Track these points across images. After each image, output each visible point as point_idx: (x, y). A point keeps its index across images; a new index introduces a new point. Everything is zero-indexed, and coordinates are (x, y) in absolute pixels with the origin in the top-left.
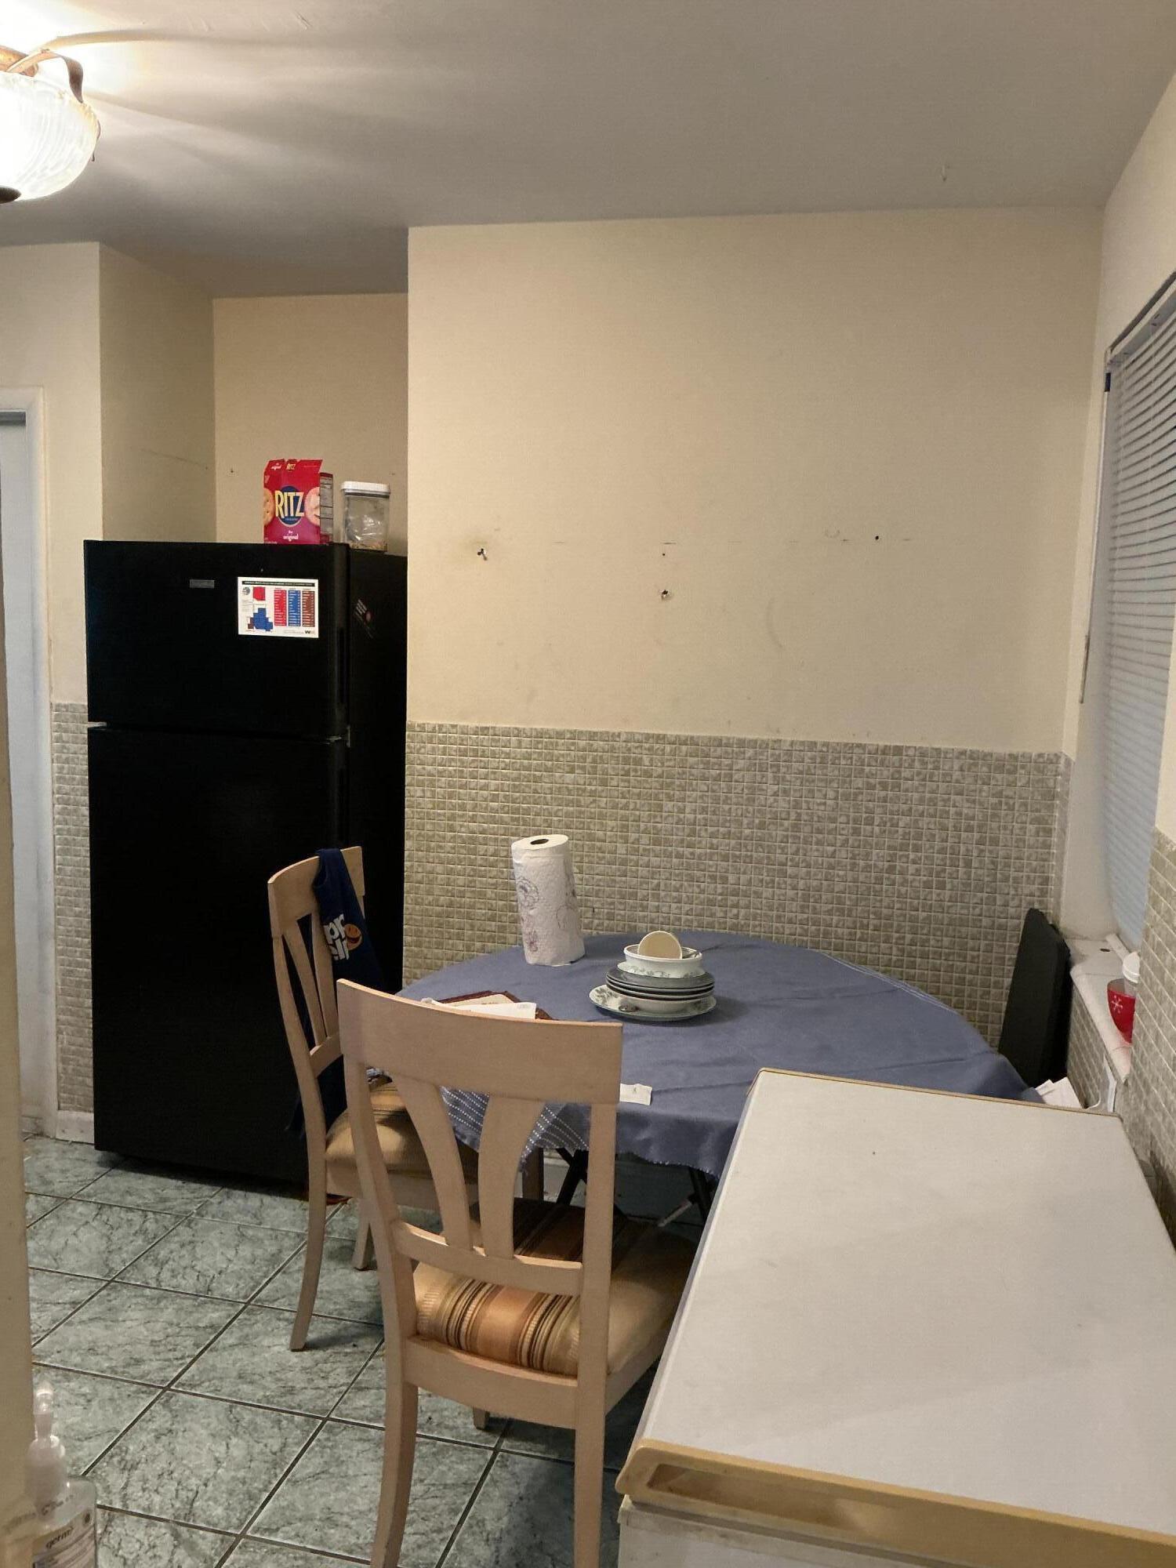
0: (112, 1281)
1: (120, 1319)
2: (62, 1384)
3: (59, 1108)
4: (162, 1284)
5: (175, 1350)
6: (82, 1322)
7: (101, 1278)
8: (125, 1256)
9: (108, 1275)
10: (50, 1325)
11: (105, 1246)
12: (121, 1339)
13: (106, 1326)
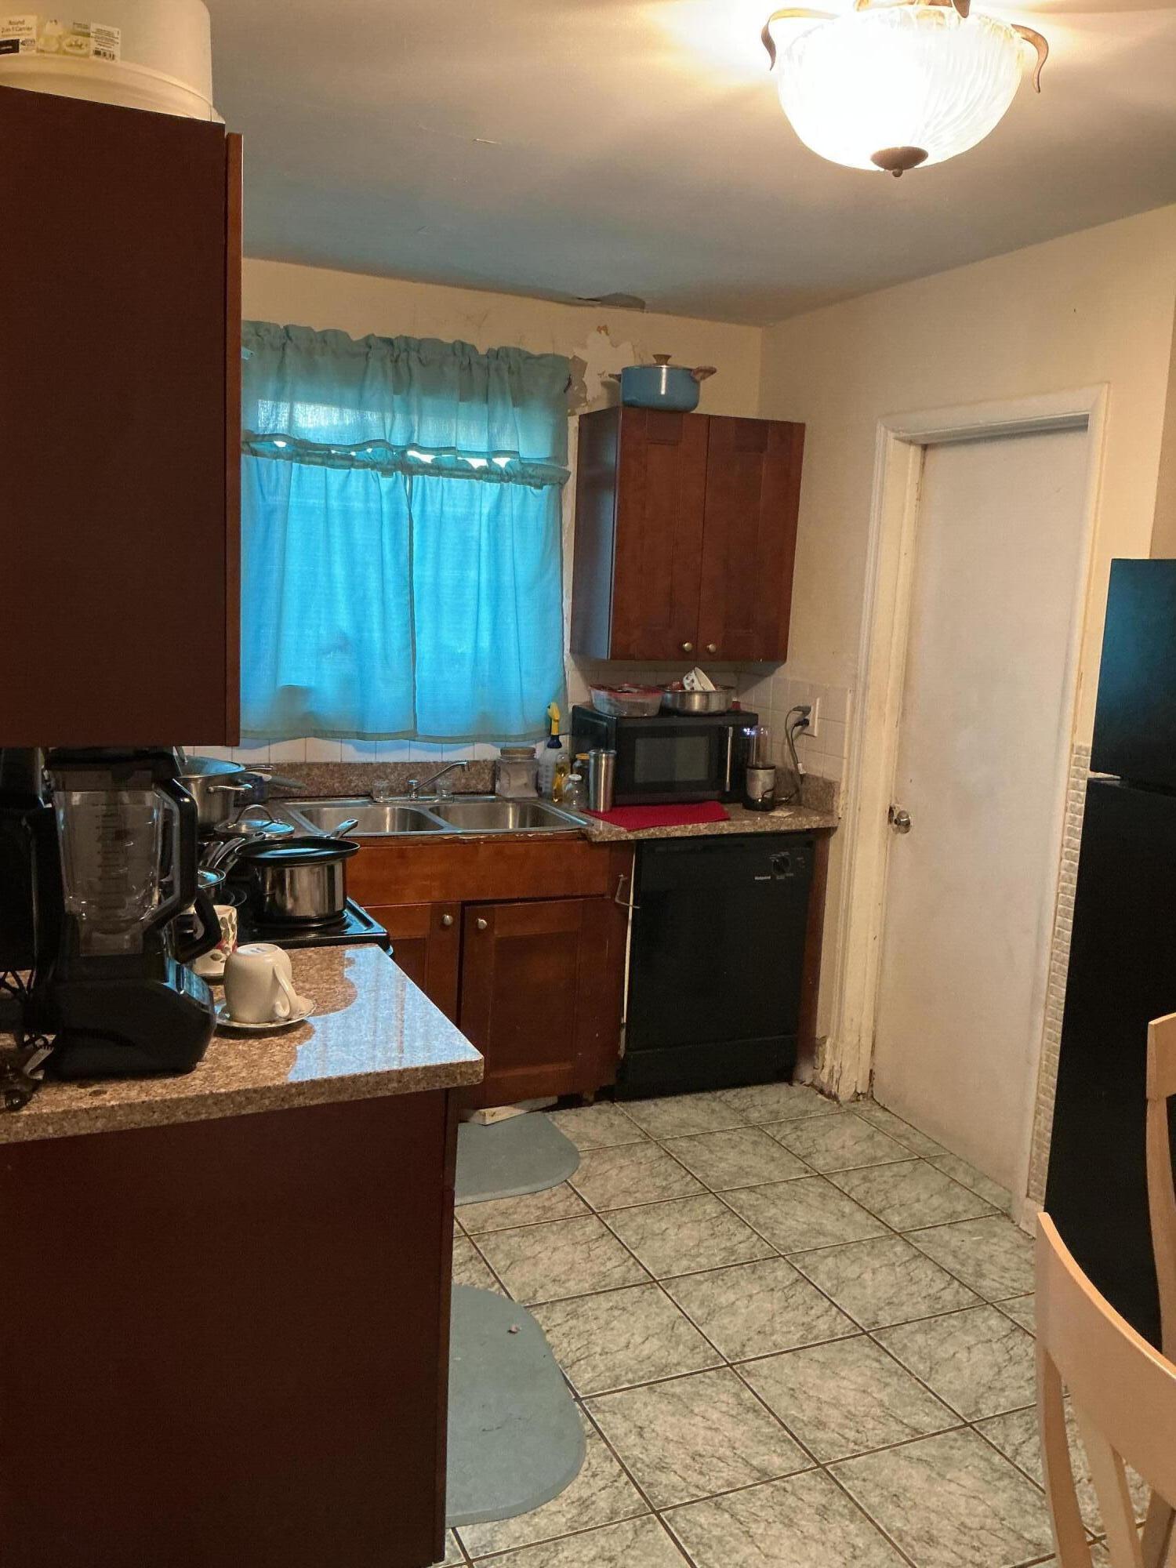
0: (970, 1425)
1: (948, 1477)
2: (843, 1520)
3: (1028, 1196)
4: (1019, 1458)
5: (978, 1550)
6: (909, 1458)
7: (960, 1412)
8: (1002, 1400)
9: (969, 1416)
10: (878, 1443)
11: (991, 1378)
12: (933, 1502)
13: (929, 1476)
